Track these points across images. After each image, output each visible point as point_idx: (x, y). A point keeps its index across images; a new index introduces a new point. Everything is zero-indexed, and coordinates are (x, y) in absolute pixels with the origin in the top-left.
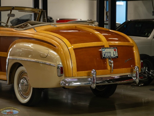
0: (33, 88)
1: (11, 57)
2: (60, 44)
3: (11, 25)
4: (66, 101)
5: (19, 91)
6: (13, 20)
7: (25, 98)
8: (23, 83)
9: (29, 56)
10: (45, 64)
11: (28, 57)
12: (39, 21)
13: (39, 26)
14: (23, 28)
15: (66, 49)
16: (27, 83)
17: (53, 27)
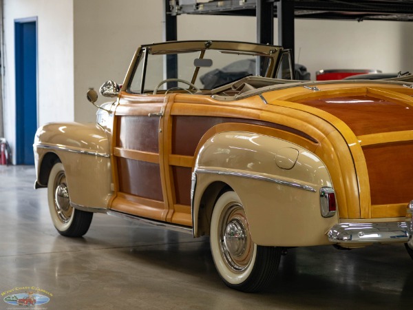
0: (259, 247)
1: (203, 169)
2: (327, 134)
3: (202, 87)
4: (342, 280)
5: (224, 254)
6: (207, 75)
7: (239, 271)
8: (232, 234)
9: (249, 165)
10: (288, 185)
11: (245, 168)
12: (274, 77)
13: (273, 90)
14: (232, 94)
15: (343, 147)
16: (244, 233)
17: (311, 92)
